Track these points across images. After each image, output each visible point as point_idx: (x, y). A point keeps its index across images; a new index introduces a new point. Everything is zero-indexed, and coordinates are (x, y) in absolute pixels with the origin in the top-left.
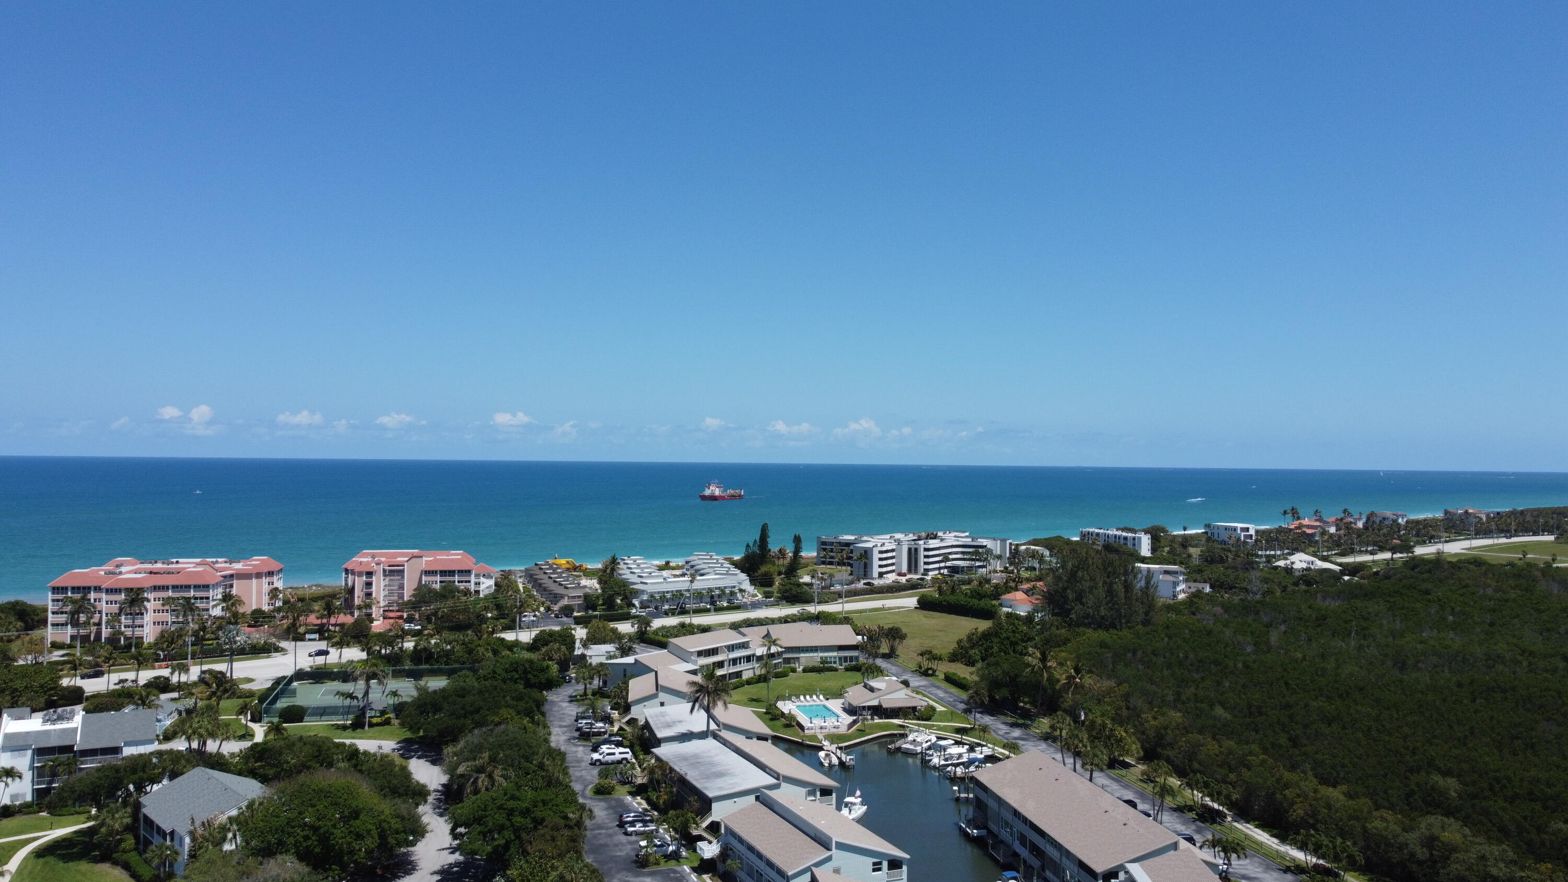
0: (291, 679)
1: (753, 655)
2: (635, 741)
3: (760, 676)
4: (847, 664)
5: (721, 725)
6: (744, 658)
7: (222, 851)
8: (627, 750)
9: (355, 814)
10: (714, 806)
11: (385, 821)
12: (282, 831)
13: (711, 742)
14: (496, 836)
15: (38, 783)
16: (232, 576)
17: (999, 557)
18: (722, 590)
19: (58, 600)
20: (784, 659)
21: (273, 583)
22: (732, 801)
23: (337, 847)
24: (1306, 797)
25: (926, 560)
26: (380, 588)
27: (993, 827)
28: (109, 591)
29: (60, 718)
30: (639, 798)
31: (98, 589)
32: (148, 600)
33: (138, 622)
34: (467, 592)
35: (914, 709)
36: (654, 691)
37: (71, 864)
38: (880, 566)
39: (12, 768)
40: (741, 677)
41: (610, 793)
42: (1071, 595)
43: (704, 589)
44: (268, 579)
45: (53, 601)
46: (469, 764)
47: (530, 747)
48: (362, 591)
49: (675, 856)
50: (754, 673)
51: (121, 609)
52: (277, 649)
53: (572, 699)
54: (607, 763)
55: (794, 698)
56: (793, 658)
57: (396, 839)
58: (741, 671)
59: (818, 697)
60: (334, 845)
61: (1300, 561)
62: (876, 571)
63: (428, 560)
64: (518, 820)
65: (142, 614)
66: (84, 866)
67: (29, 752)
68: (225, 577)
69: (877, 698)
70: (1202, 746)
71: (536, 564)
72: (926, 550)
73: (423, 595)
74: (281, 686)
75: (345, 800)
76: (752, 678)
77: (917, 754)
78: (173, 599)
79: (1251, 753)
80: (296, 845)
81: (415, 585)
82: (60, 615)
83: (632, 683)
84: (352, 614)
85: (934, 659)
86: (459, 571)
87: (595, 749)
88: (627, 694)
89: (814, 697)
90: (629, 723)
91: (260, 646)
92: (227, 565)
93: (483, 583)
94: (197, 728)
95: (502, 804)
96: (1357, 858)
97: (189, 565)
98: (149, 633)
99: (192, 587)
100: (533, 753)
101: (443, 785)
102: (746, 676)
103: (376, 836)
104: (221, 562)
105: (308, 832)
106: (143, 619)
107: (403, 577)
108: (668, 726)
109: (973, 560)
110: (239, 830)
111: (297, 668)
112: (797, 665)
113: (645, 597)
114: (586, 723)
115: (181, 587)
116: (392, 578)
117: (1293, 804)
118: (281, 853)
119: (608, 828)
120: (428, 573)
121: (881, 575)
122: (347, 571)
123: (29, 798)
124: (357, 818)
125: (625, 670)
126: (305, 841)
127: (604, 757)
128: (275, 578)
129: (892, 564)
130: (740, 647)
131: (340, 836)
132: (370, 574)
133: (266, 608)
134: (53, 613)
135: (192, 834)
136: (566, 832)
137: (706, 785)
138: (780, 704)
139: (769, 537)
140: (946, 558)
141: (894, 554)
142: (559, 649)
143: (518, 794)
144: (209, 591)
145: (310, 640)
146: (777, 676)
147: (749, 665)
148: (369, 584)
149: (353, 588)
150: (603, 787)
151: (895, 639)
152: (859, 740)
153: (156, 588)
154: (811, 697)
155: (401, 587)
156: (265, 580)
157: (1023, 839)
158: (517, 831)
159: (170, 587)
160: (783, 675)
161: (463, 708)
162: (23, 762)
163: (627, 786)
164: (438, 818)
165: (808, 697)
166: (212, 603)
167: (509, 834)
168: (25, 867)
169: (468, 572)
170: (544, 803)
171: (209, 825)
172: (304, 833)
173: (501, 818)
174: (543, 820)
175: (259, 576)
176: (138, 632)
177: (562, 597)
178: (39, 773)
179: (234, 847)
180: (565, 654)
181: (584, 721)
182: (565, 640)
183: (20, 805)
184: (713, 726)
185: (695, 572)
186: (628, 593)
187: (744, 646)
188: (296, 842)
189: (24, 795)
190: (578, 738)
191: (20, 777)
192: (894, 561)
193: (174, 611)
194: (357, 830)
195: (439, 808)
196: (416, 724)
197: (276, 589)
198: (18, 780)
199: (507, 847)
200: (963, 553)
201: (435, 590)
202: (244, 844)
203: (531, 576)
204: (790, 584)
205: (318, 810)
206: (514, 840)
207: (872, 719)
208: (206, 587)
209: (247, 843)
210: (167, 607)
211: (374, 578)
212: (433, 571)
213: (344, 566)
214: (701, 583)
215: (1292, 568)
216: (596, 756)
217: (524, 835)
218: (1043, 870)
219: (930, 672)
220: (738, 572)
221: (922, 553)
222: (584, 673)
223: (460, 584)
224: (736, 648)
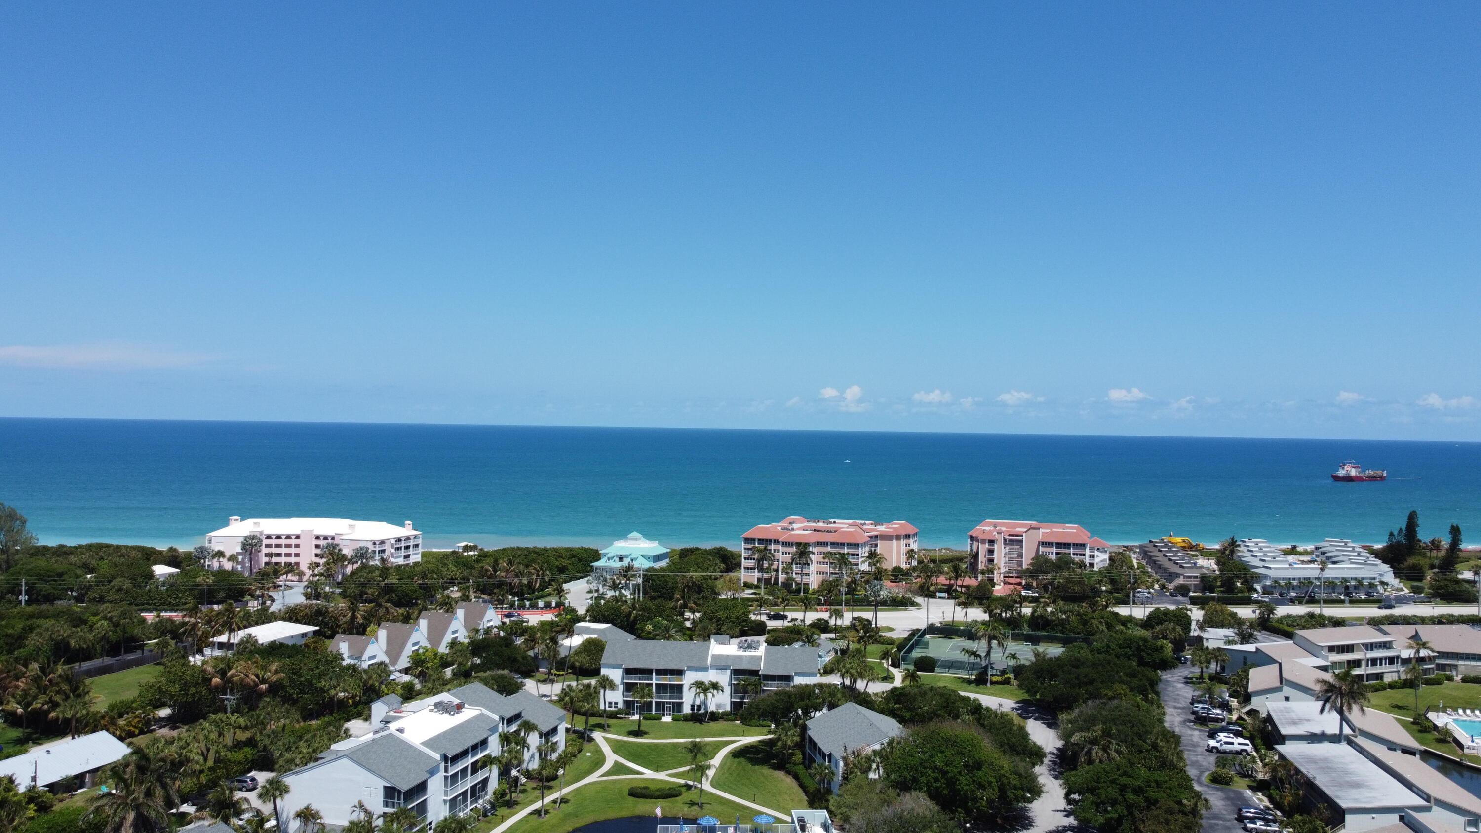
0: (925, 632)
1: (1398, 657)
2: (1256, 733)
3: (1406, 680)
5: (1357, 731)
6: (1385, 659)
7: (868, 778)
8: (1247, 742)
9: (978, 765)
10: (1348, 817)
11: (1004, 776)
12: (917, 770)
13: (1344, 747)
14: (1109, 809)
15: (734, 698)
16: (876, 537)
18: (1360, 582)
19: (748, 549)
20: (1437, 665)
21: (909, 545)
22: (1370, 816)
23: (962, 793)
26: (1001, 555)
28: (785, 544)
29: (750, 647)
30: (1260, 794)
31: (776, 542)
32: (813, 553)
33: (805, 571)
34: (1082, 565)
36: (1277, 684)
37: (757, 767)
39: (717, 683)
40: (1382, 679)
41: (1228, 784)
43: (1337, 578)
44: (906, 541)
45: (745, 549)
46: (1083, 734)
47: (1144, 726)
48: (985, 557)
50: (1399, 677)
51: (793, 560)
52: (913, 604)
53: (1188, 681)
54: (1224, 752)
55: (1449, 711)
56: (1449, 665)
57: (1015, 794)
58: (1382, 673)
60: (959, 790)
63: (1045, 532)
64: (1131, 797)
65: (808, 565)
66: (766, 770)
67: (729, 671)
68: (871, 537)
71: (1151, 542)
73: (1040, 566)
74: (916, 638)
75: (970, 751)
76: (1396, 682)
78: (831, 553)
80: (928, 784)
81: (1033, 556)
82: (750, 561)
83: (1252, 672)
84: (976, 578)
86: (1074, 544)
87: (1212, 735)
88: (1248, 683)
89: (1477, 712)
90: (1249, 713)
91: (899, 599)
92: (873, 527)
93: (1098, 557)
94: (849, 668)
95: (1115, 779)
97: (844, 526)
98: (814, 581)
99: (846, 544)
100: (1147, 732)
101: (1058, 749)
102: (1387, 679)
103: (996, 788)
104: (868, 525)
105: (937, 775)
106: (809, 568)
107: (1022, 547)
108: (1294, 723)
110: (881, 763)
111: (929, 623)
112: (1454, 673)
113: (1268, 583)
114: (1202, 708)
115: (838, 543)
116: (1012, 546)
118: (915, 789)
119: (1225, 820)
120: (1044, 544)
122: (971, 538)
123: (728, 708)
124: (979, 769)
125: (1245, 658)
126: (935, 782)
127: (1221, 745)
128: (911, 541)
130: (1380, 647)
131: (964, 781)
132: (992, 542)
133: (904, 566)
134: (745, 559)
135: (845, 759)
136: (1180, 817)
137: (1339, 793)
138: (1431, 715)
139: (1418, 526)
142: (1174, 629)
143: (1129, 770)
144: (858, 549)
145: (940, 598)
146: (1428, 682)
147: (1393, 668)
148: (991, 551)
149: (977, 553)
150: (1220, 776)
153: (819, 544)
154: (1473, 711)
155: (1020, 556)
156: (903, 542)
158: (1129, 807)
159: (829, 544)
160: (1437, 682)
161: (1077, 678)
162: (724, 679)
163: (1247, 779)
164: (1053, 780)
165: (1468, 712)
166: (861, 560)
167: (1121, 809)
168: (725, 764)
169: (1083, 546)
170: (1158, 784)
171: (858, 754)
172: (935, 775)
173: (1113, 792)
174: (1156, 801)
175: (898, 538)
176: (805, 579)
177: (1178, 576)
178: (735, 689)
179: (877, 776)
180: (1180, 635)
181: (1200, 706)
182: (1180, 620)
183: (723, 712)
184: (1347, 731)
185: (1326, 560)
186: (1249, 577)
187: (1386, 645)
188: (928, 781)
189: (725, 705)
190: (1193, 722)
191: (722, 691)
193: (832, 563)
194: (980, 780)
195: (1054, 770)
196: (1033, 687)
197: (912, 550)
198: (720, 692)
199: (1119, 820)
201: (1051, 562)
202: (885, 776)
203: (1146, 552)
204: (1446, 579)
205: (946, 756)
206: (1127, 816)
208: (856, 545)
209: (888, 776)
210: (827, 560)
211: (996, 546)
212: (1049, 543)
213: (970, 533)
214: (1333, 572)
216: (1213, 743)
217: (1137, 813)
220: (1379, 562)
223: (1075, 556)
224: (1376, 647)
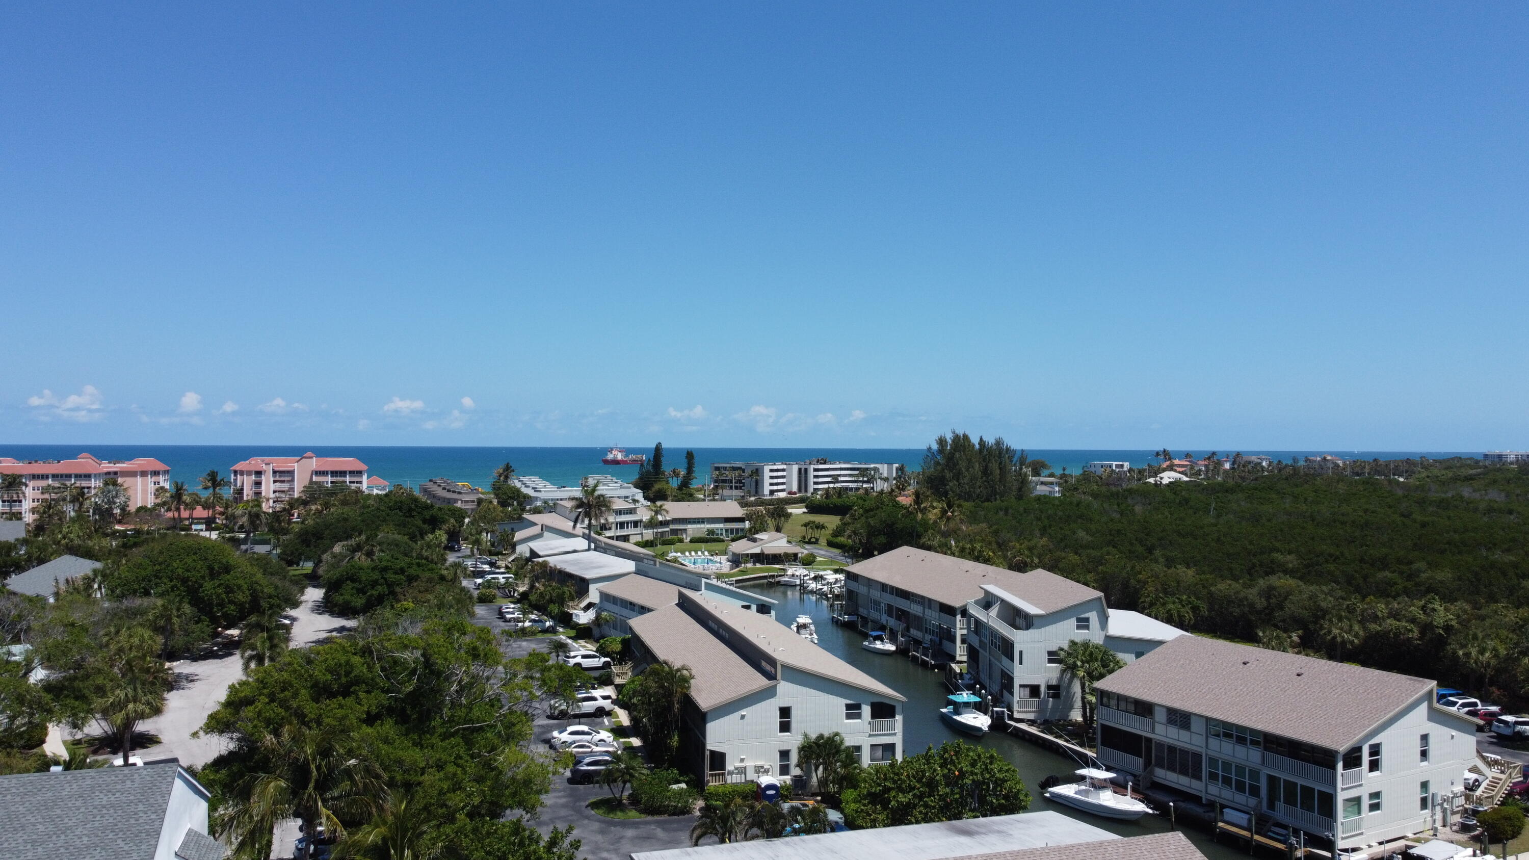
1: (641, 521)
3: (647, 541)
4: (733, 536)
6: (631, 522)
8: (511, 575)
9: (227, 569)
10: (593, 588)
11: (258, 586)
13: (589, 553)
16: (116, 472)
17: (886, 480)
20: (672, 530)
21: (159, 483)
24: (1157, 577)
25: (816, 480)
26: (268, 487)
27: (863, 611)
32: (27, 484)
34: (359, 491)
35: (796, 555)
36: (540, 534)
38: (771, 484)
40: (628, 540)
41: (491, 602)
42: (948, 475)
44: (154, 479)
46: (345, 543)
48: (251, 490)
49: (552, 630)
50: (642, 539)
55: (679, 553)
56: (681, 530)
57: (269, 603)
58: (629, 535)
59: (703, 553)
61: (1167, 477)
62: (767, 489)
63: (318, 462)
64: (390, 576)
65: (20, 501)
68: (108, 472)
69: (759, 546)
70: (1064, 558)
72: (815, 470)
73: (314, 493)
76: (639, 542)
77: (796, 585)
78: (54, 488)
79: (1108, 554)
81: (307, 483)
83: (518, 533)
85: (817, 527)
86: (350, 472)
88: (513, 539)
89: (700, 553)
90: (513, 561)
94: (68, 533)
95: (376, 566)
96: (1201, 609)
99: (73, 476)
101: (324, 598)
102: (633, 540)
103: (247, 593)
106: (21, 506)
107: (293, 480)
109: (861, 482)
110: (104, 580)
113: (539, 504)
115: (62, 476)
116: (282, 478)
117: (1146, 583)
119: (487, 619)
120: (318, 473)
121: (772, 492)
122: (235, 472)
124: (227, 574)
125: (512, 529)
128: (161, 479)
129: (783, 484)
130: (627, 514)
131: (209, 588)
132: (259, 473)
133: (151, 504)
135: (57, 595)
137: (586, 573)
140: (835, 479)
141: (784, 474)
144: (91, 480)
145: (196, 529)
147: (638, 530)
148: (258, 484)
149: (242, 489)
150: (484, 595)
151: (780, 517)
152: (740, 578)
153: (35, 477)
154: (696, 553)
155: (291, 488)
156: (150, 480)
157: (890, 610)
158: (390, 585)
159: (50, 476)
160: (671, 543)
163: (509, 598)
165: (693, 553)
166: (94, 492)
167: (381, 589)
169: (360, 475)
170: (419, 565)
171: (73, 582)
172: (172, 583)
173: (376, 575)
174: (417, 578)
175: (144, 474)
179: (99, 595)
180: (454, 526)
182: (455, 514)
184: (594, 547)
186: (521, 500)
187: (632, 512)
192: (784, 480)
197: (162, 488)
199: (380, 599)
200: (850, 475)
201: (327, 489)
202: (109, 592)
206: (388, 595)
207: (754, 564)
208: (88, 476)
209: (113, 592)
210: (47, 496)
211: (263, 477)
212: (323, 472)
213: (233, 468)
215: (1161, 483)
216: (479, 581)
217: (398, 589)
218: (908, 630)
219: (813, 540)
220: (632, 488)
221: (812, 473)
222: (471, 529)
223: (352, 485)
224: (624, 514)
